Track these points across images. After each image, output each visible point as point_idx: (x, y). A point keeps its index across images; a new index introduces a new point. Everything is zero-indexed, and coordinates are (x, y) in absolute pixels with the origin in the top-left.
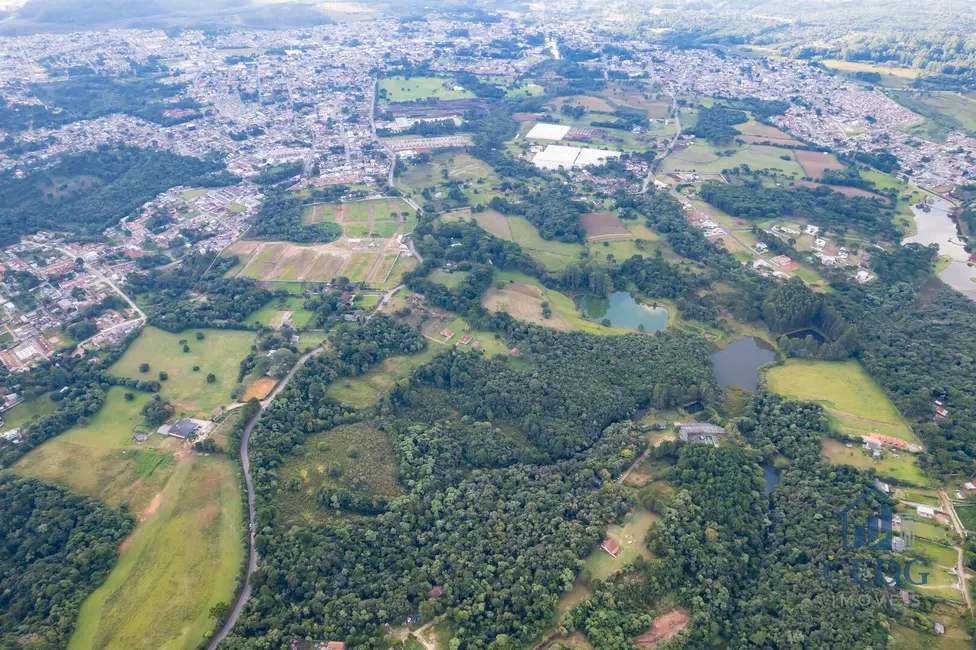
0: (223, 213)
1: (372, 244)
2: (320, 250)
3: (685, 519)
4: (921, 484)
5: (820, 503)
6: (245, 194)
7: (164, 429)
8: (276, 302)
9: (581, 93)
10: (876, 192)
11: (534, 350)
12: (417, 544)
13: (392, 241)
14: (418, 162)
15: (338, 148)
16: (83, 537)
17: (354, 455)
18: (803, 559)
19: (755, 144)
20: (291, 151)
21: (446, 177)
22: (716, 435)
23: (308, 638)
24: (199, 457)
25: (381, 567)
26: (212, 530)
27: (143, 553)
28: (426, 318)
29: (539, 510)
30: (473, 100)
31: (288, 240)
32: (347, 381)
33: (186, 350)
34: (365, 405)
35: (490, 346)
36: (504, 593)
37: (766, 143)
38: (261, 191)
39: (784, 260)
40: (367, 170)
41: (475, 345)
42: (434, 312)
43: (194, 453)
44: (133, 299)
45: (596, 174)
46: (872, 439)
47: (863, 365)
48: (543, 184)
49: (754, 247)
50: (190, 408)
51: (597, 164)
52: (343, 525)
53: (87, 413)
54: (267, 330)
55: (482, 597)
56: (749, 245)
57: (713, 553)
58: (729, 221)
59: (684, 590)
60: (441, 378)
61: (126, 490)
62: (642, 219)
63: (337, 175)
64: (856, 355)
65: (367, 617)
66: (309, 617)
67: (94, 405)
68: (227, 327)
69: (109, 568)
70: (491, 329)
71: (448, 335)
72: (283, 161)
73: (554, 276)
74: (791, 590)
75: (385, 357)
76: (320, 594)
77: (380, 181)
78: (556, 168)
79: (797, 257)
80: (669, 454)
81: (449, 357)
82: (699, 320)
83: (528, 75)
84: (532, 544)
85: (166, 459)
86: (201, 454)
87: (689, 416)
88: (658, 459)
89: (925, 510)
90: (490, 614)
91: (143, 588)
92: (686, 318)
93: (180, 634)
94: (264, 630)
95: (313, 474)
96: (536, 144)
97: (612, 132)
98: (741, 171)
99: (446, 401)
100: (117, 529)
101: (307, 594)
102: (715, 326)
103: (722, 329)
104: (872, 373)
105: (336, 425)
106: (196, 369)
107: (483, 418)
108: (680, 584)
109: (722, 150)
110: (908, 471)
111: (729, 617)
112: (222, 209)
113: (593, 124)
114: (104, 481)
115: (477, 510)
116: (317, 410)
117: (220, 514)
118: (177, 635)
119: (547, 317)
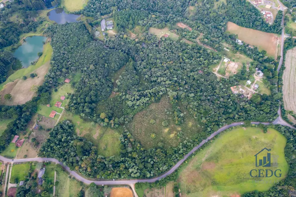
32: (102, 150)
41: (63, 98)
42: (33, 127)
70: (49, 94)
71: (54, 114)
81: (74, 107)
92: (35, 31)
95: (170, 132)
102: (41, 23)
116: (131, 153)
117: (206, 160)
118: (256, 139)
119: (36, 75)
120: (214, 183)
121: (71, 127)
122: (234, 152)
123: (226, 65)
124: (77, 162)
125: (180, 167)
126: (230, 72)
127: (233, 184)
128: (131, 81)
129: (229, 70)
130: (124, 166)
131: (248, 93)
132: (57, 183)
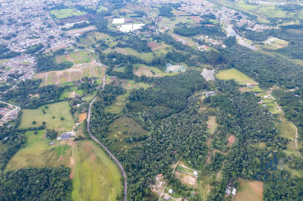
0: (22, 66)
1: (86, 65)
2: (70, 70)
3: (222, 114)
4: (263, 91)
5: (247, 101)
6: (26, 58)
7: (59, 138)
8: (66, 90)
9: (121, 8)
10: (214, 25)
11: (157, 84)
12: (161, 143)
13: (92, 63)
14: (83, 37)
15: (52, 37)
16: (56, 179)
17: (127, 126)
18: (250, 115)
19: (178, 16)
20: (34, 40)
21: (96, 40)
22: (214, 93)
23: (152, 176)
24: (78, 142)
25: (157, 152)
26: (98, 160)
27: (80, 176)
28: (120, 83)
29: (187, 124)
30: (87, 15)
31: (55, 70)
32: (109, 107)
33: (45, 113)
34: (119, 112)
35: (145, 86)
36: (193, 146)
37: (181, 15)
38: (32, 56)
39: (204, 46)
40: (67, 42)
41: (140, 86)
42: (121, 80)
43: (75, 142)
44: (8, 102)
45: (142, 31)
46: (248, 84)
47: (236, 68)
48: (128, 37)
49: (195, 44)
50: (63, 129)
51: (141, 28)
52: (140, 145)
53: (22, 143)
54: (70, 99)
55: (188, 149)
56: (194, 44)
57: (232, 120)
58: (185, 38)
59: (230, 130)
60: (137, 98)
61: (58, 161)
62: (162, 42)
63: (57, 46)
64: (233, 66)
65: (163, 165)
66: (148, 171)
67: (24, 139)
68: (55, 102)
69: (71, 184)
70: (141, 81)
71: (130, 86)
72: (33, 44)
73: (149, 63)
74: (252, 122)
75: (116, 97)
76: (146, 165)
77: (75, 45)
78: (129, 31)
79: (207, 45)
80: (208, 101)
81: (134, 92)
82: (193, 66)
83: (99, 4)
84: (190, 132)
85: (66, 147)
86: (78, 141)
87: (204, 91)
88: (205, 103)
89: (266, 97)
90: (193, 152)
91: (89, 185)
92: (189, 66)
93: (112, 191)
94: (138, 180)
95: (118, 135)
96: (117, 25)
97: (138, 18)
98: (180, 24)
99: (141, 104)
100: (66, 172)
101: (142, 166)
102: (197, 67)
103: (199, 67)
104: (239, 70)
105: (114, 120)
106: (54, 118)
107: (155, 105)
108: (229, 129)
109: (171, 19)
110: (258, 89)
111: (243, 133)
112: (21, 65)
113: (131, 17)
114: (48, 161)
115: (171, 129)
116: (106, 118)
117: (98, 156)
118: (112, 192)
119: (154, 74)
120: (82, 161)
121: (122, 93)
122: (101, 173)
123: (190, 174)
124: (101, 97)
125: (94, 140)
126: (182, 177)
127: (79, 173)
128: (158, 112)
129: (184, 176)
130: (97, 115)
131: (158, 189)
132: (92, 94)
